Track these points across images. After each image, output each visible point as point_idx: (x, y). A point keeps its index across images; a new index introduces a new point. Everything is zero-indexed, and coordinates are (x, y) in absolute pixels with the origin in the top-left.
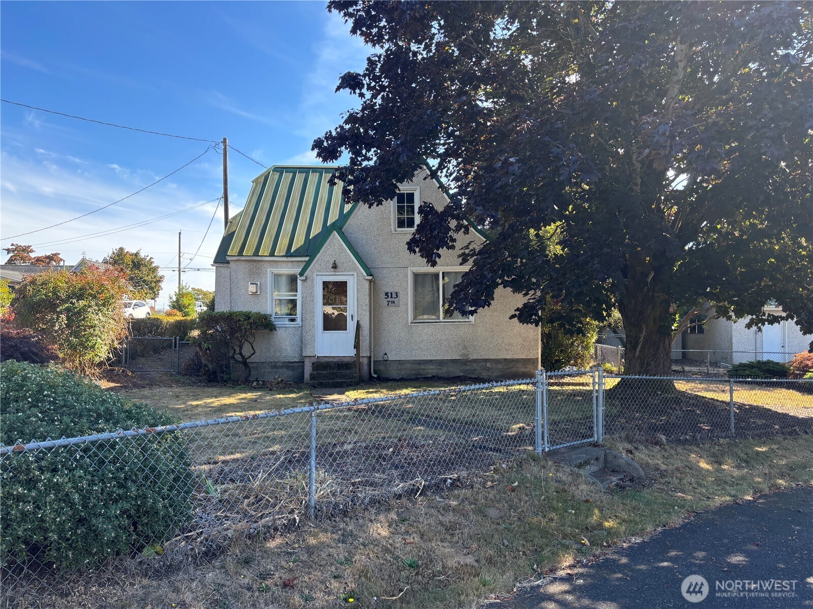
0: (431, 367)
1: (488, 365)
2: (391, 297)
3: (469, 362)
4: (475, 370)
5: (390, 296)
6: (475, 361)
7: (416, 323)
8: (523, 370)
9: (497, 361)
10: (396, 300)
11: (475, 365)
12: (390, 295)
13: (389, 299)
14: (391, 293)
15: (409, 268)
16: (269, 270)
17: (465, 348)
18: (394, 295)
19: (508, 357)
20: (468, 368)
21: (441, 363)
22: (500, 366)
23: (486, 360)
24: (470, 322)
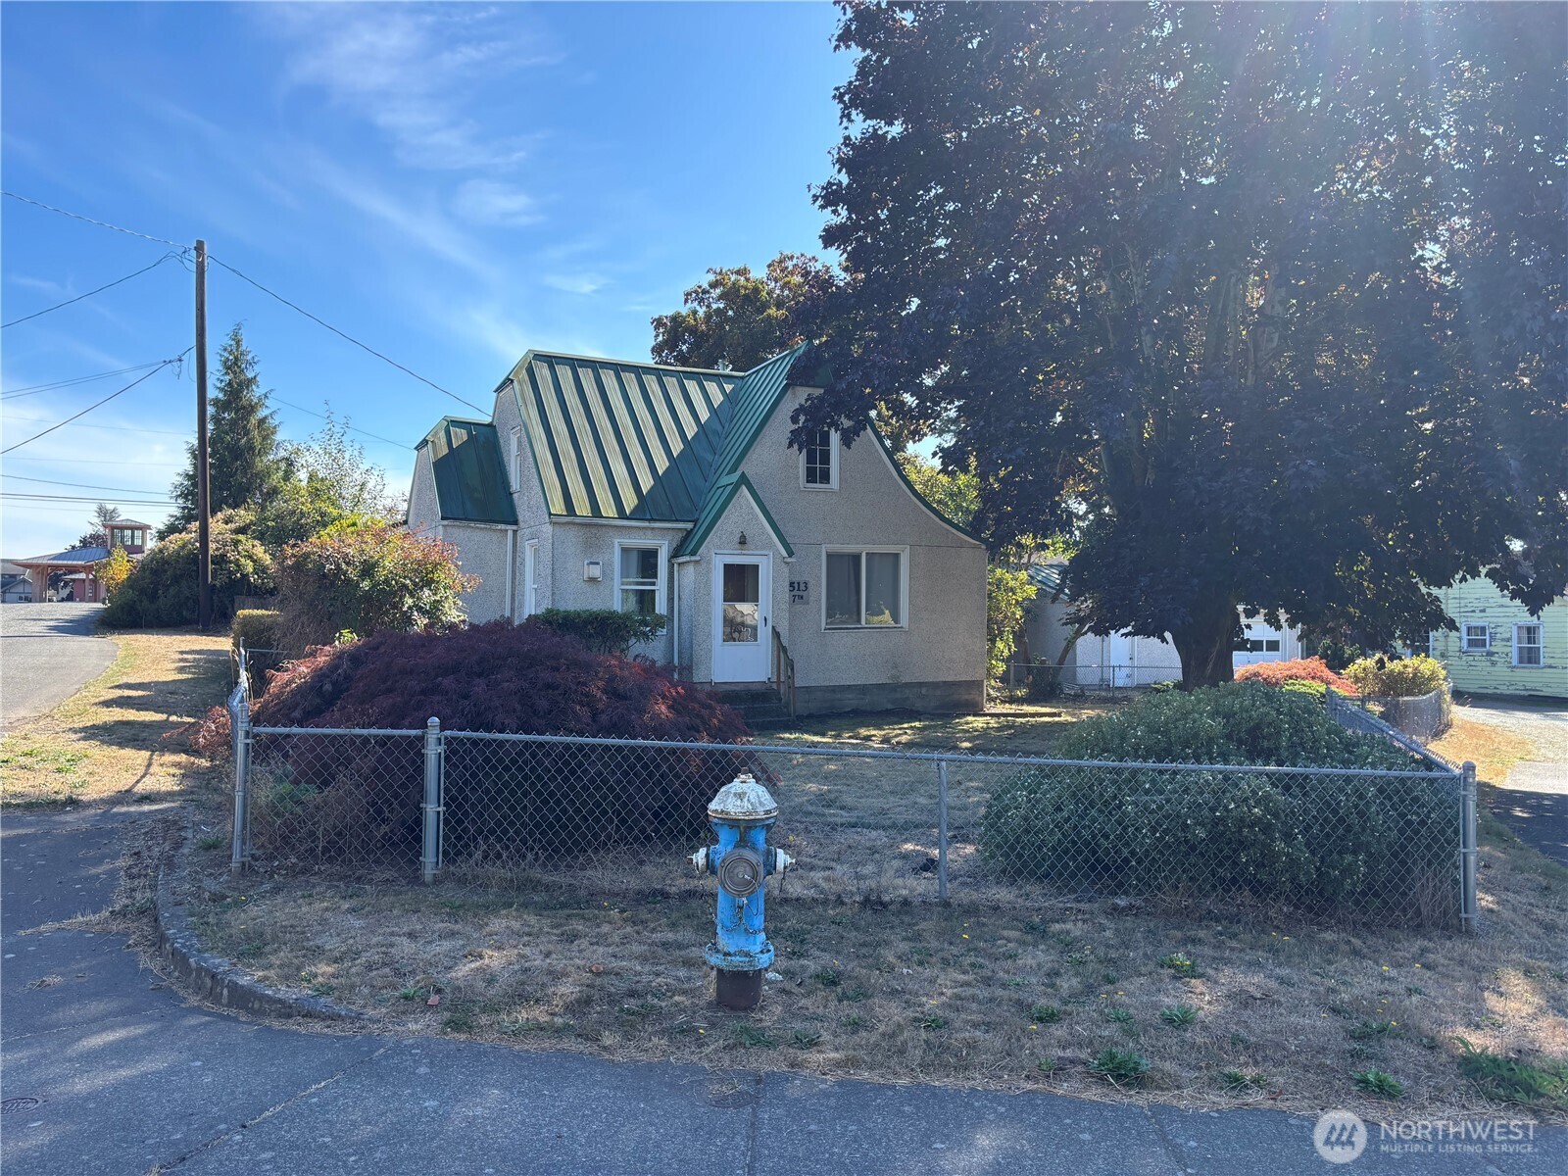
0: (850, 696)
1: (924, 691)
2: (799, 590)
3: (899, 687)
4: (908, 698)
5: (796, 588)
6: (907, 685)
7: (829, 629)
8: (967, 697)
9: (935, 685)
10: (804, 594)
11: (907, 691)
12: (796, 585)
13: (796, 592)
14: (799, 583)
15: (824, 546)
16: (616, 541)
17: (895, 666)
18: (802, 587)
19: (950, 679)
20: (898, 695)
21: (863, 689)
22: (938, 693)
23: (921, 685)
24: (901, 627)
